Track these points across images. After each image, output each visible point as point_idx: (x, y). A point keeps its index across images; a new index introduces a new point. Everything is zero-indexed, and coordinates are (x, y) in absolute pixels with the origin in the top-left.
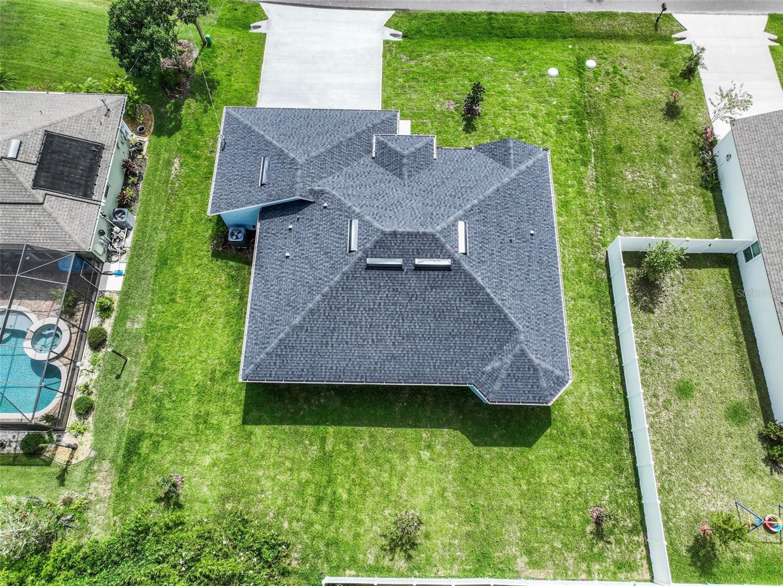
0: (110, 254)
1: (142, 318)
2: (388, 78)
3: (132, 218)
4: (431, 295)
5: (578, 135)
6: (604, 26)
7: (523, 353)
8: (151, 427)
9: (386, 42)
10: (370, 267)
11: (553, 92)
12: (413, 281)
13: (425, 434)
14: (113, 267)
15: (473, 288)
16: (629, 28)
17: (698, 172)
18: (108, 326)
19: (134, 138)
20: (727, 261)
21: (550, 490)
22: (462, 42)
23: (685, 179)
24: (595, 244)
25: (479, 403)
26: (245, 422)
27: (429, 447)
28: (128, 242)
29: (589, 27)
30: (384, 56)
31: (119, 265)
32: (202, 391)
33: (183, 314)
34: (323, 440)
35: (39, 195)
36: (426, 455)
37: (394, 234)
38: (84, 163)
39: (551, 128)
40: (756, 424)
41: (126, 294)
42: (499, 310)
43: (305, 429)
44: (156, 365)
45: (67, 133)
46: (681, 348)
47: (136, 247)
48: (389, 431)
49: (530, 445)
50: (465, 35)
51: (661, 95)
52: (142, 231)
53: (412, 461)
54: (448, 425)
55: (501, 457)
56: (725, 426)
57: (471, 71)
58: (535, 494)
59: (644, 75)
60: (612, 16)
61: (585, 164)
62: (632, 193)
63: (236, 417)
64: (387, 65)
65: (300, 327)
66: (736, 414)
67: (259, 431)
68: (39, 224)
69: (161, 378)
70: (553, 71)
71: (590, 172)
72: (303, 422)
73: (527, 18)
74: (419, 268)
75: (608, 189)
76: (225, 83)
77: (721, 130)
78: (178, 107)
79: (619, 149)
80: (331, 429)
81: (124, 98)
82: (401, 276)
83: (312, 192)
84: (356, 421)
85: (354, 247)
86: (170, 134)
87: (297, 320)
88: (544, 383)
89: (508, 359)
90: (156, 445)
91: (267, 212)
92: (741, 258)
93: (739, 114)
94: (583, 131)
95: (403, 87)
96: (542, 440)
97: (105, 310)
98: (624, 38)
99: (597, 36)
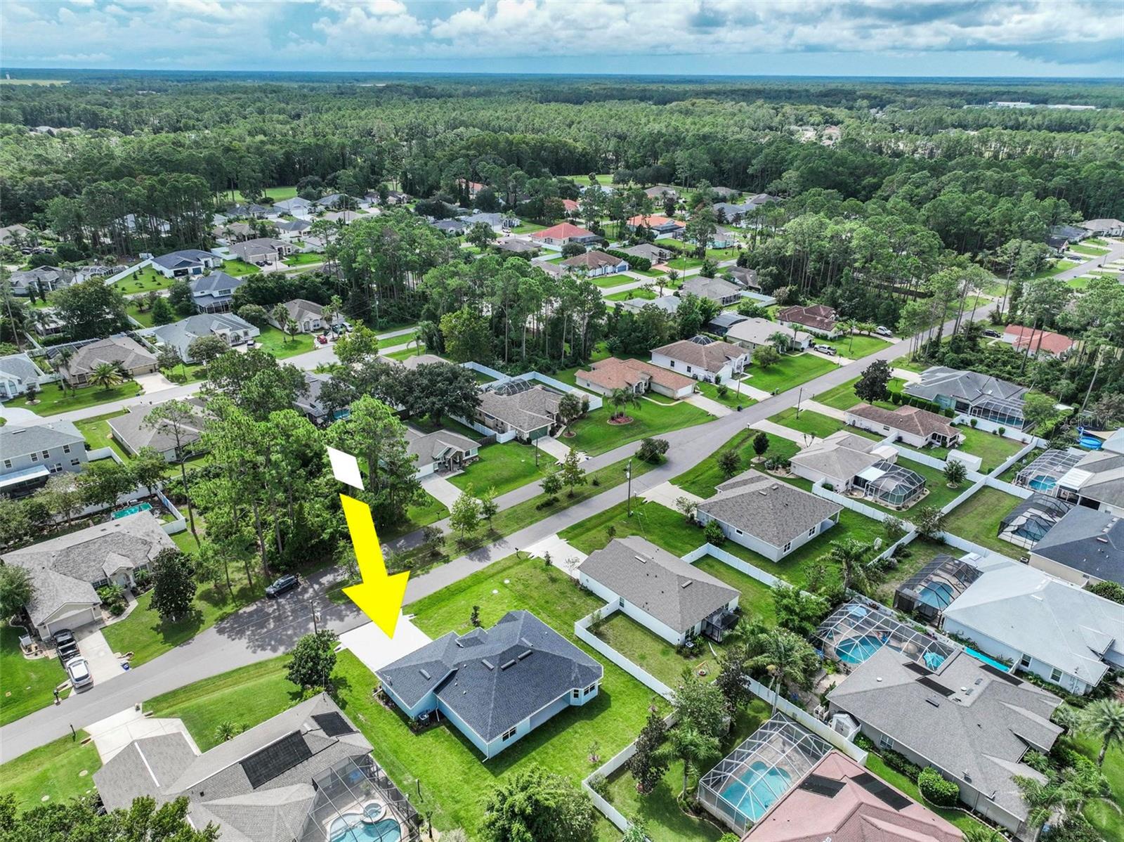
2: (425, 631)
4: (533, 666)
6: (498, 567)
7: (580, 665)
9: (411, 621)
10: (504, 669)
11: (502, 598)
12: (523, 665)
13: (570, 730)
15: (545, 655)
16: (508, 563)
17: (581, 593)
20: (618, 613)
21: (630, 715)
22: (443, 604)
23: (579, 597)
24: (571, 635)
25: (579, 707)
26: (496, 776)
27: (576, 733)
29: (492, 571)
30: (416, 626)
32: (465, 780)
33: (426, 763)
35: (334, 739)
36: (577, 735)
37: (504, 653)
38: (337, 721)
40: (673, 652)
42: (560, 657)
43: (523, 761)
45: (319, 714)
46: (630, 646)
48: (556, 739)
50: (443, 600)
51: (544, 577)
53: (574, 741)
54: (575, 721)
55: (603, 718)
56: (665, 658)
58: (627, 719)
59: (531, 575)
62: (566, 613)
63: (491, 777)
64: (420, 628)
65: (495, 707)
66: (664, 653)
68: (343, 751)
69: (442, 789)
70: (495, 592)
72: (520, 759)
73: (464, 581)
74: (521, 659)
75: (556, 617)
76: (348, 676)
77: (576, 574)
79: (547, 602)
80: (533, 753)
81: (324, 694)
82: (517, 666)
83: (455, 666)
85: (492, 667)
87: (492, 706)
89: (577, 670)
90: (467, 811)
91: (437, 690)
92: (621, 608)
93: (578, 564)
94: (527, 604)
96: (612, 703)
98: (510, 568)
99: (498, 572)
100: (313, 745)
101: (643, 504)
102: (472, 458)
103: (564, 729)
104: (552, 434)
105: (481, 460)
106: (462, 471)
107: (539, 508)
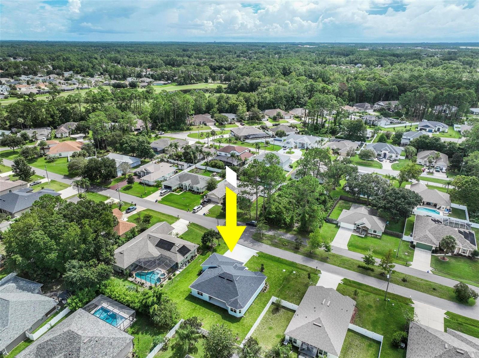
0: (180, 268)
1: (179, 279)
2: (250, 261)
3: (188, 265)
4: (227, 285)
5: (281, 282)
6: (303, 268)
7: (236, 299)
9: (254, 256)
10: (220, 277)
11: (282, 274)
13: (214, 313)
14: (179, 270)
15: (234, 286)
18: (173, 278)
19: (196, 253)
26: (185, 299)
27: (214, 316)
28: (184, 268)
29: (300, 267)
30: (252, 257)
31: (181, 270)
32: (181, 292)
33: (186, 281)
34: (196, 307)
35: (177, 252)
36: (212, 316)
38: (186, 252)
39: (277, 279)
41: (179, 275)
42: (237, 291)
43: (194, 304)
44: (177, 286)
45: (187, 247)
46: (275, 322)
47: (185, 269)
48: (208, 310)
49: (232, 323)
50: (271, 260)
51: (306, 282)
52: (188, 267)
53: (209, 316)
54: (220, 314)
56: (274, 337)
59: (305, 278)
60: (306, 266)
61: (279, 287)
63: (184, 298)
64: (251, 259)
65: (203, 282)
66: (278, 336)
67: (186, 301)
69: (176, 288)
70: (284, 270)
71: (279, 289)
73: (287, 261)
74: (228, 280)
76: (218, 251)
78: (207, 252)
79: (289, 287)
80: (198, 306)
81: (199, 246)
82: (224, 280)
83: (218, 266)
84: (204, 307)
85: (219, 273)
86: (203, 255)
88: (238, 306)
89: (234, 300)
91: (209, 268)
92: (297, 311)
94: (283, 282)
95: (252, 263)
97: (174, 275)
98: (306, 271)
99: (301, 269)
100: (172, 250)
101: (407, 304)
102: (376, 235)
103: (214, 312)
104: (434, 252)
105: (380, 239)
106: (363, 236)
107: (359, 267)
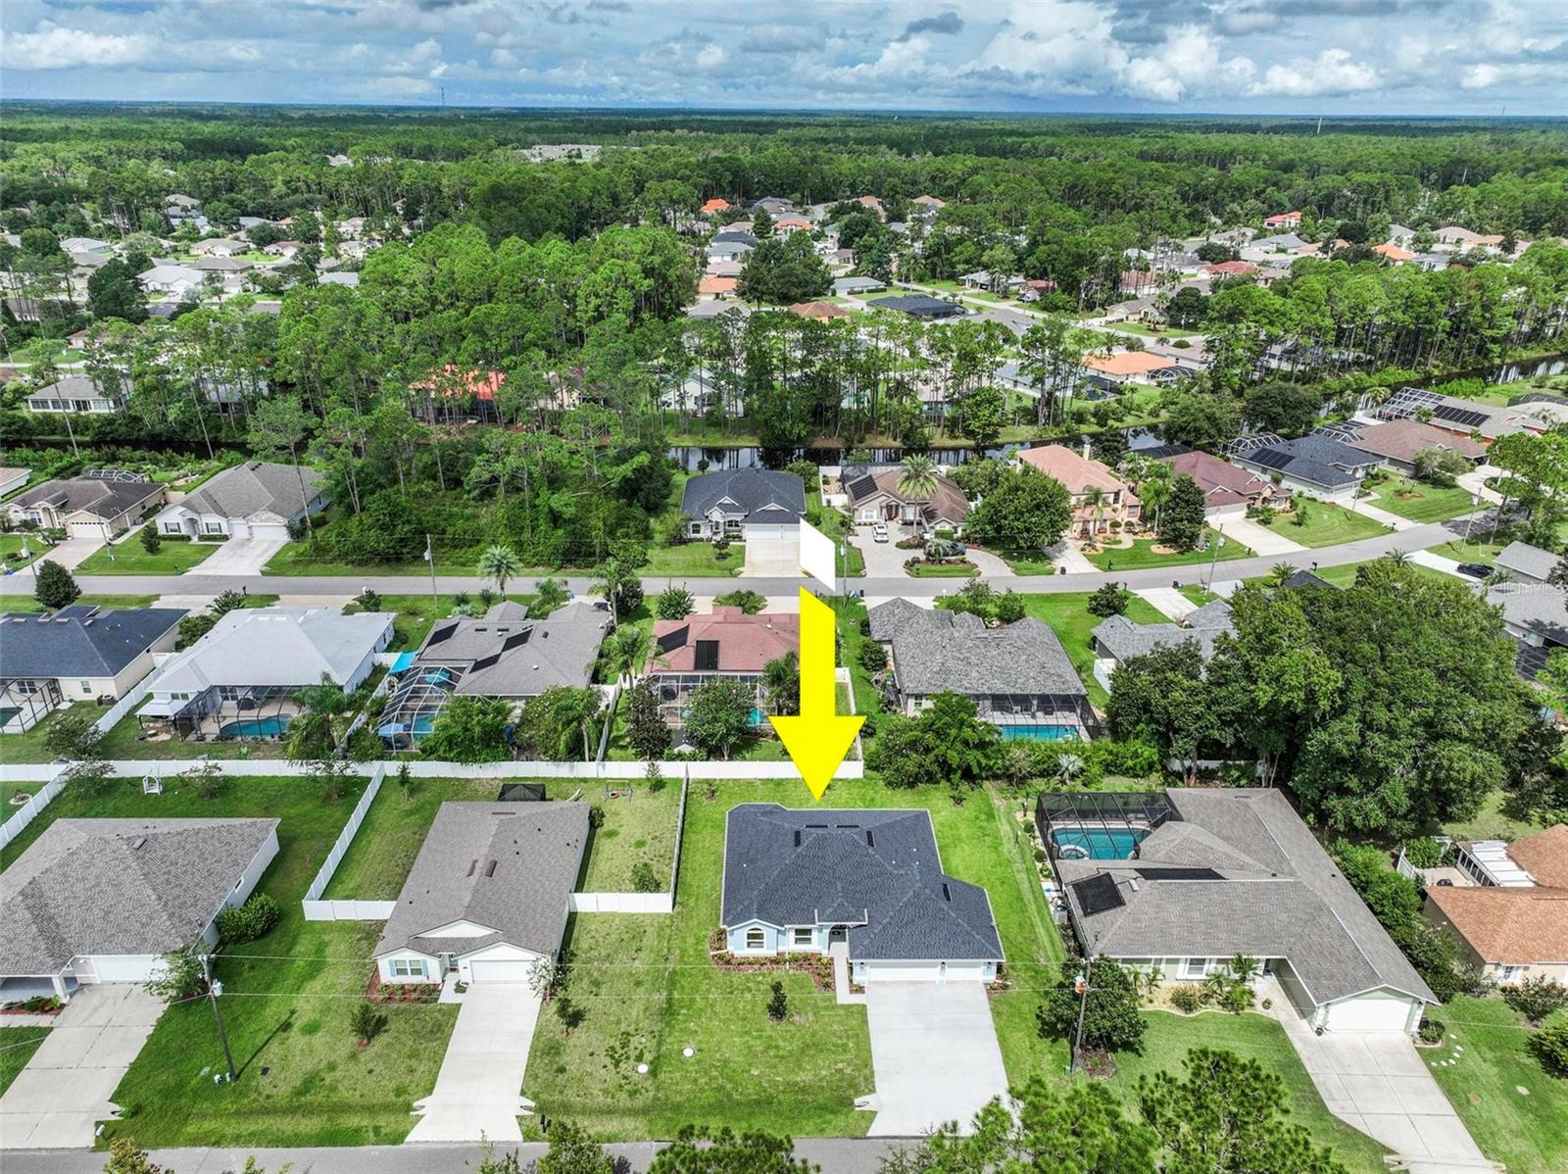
5: (676, 995)
8: (984, 824)
9: (872, 1091)
30: (872, 1073)
44: (996, 847)
45: (1112, 911)
51: (581, 1035)
57: (776, 1056)
59: (589, 1058)
64: (867, 1063)
94: (669, 1001)
95: (848, 1037)
